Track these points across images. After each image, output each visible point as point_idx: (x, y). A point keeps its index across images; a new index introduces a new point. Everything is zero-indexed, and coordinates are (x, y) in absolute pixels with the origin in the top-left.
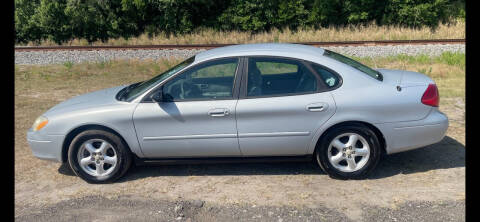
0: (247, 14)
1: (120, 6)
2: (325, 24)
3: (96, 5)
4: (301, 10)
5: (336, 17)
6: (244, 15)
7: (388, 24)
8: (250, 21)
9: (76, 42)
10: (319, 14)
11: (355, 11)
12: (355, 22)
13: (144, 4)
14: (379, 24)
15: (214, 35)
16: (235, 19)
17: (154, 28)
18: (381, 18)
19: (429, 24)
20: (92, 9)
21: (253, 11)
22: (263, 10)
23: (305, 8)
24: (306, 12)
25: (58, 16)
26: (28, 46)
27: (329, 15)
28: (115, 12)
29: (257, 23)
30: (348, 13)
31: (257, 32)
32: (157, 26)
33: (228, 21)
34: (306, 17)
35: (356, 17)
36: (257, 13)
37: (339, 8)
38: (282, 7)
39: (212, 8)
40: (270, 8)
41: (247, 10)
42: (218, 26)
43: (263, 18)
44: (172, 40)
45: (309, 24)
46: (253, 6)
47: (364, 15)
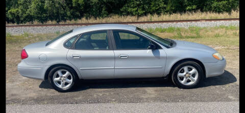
0: (135, 7)
1: (72, 4)
2: (175, 12)
3: (59, 3)
4: (162, 5)
5: (180, 8)
6: (134, 8)
7: (206, 11)
8: (137, 11)
9: (50, 22)
10: (172, 6)
11: (190, 5)
12: (190, 10)
13: (83, 3)
14: (202, 11)
15: (119, 17)
16: (129, 10)
17: (88, 15)
18: (203, 8)
19: (227, 11)
20: (57, 5)
21: (138, 5)
22: (143, 5)
23: (164, 4)
24: (165, 6)
25: (41, 9)
26: (26, 24)
27: (177, 7)
28: (69, 7)
29: (140, 12)
30: (186, 6)
31: (140, 16)
32: (90, 14)
33: (125, 11)
34: (165, 8)
35: (191, 8)
36: (140, 7)
37: (181, 3)
38: (153, 3)
39: (117, 4)
40: (147, 4)
41: (135, 5)
42: (120, 13)
43: (143, 9)
44: (98, 20)
45: (167, 12)
46: (138, 3)
47: (194, 7)
